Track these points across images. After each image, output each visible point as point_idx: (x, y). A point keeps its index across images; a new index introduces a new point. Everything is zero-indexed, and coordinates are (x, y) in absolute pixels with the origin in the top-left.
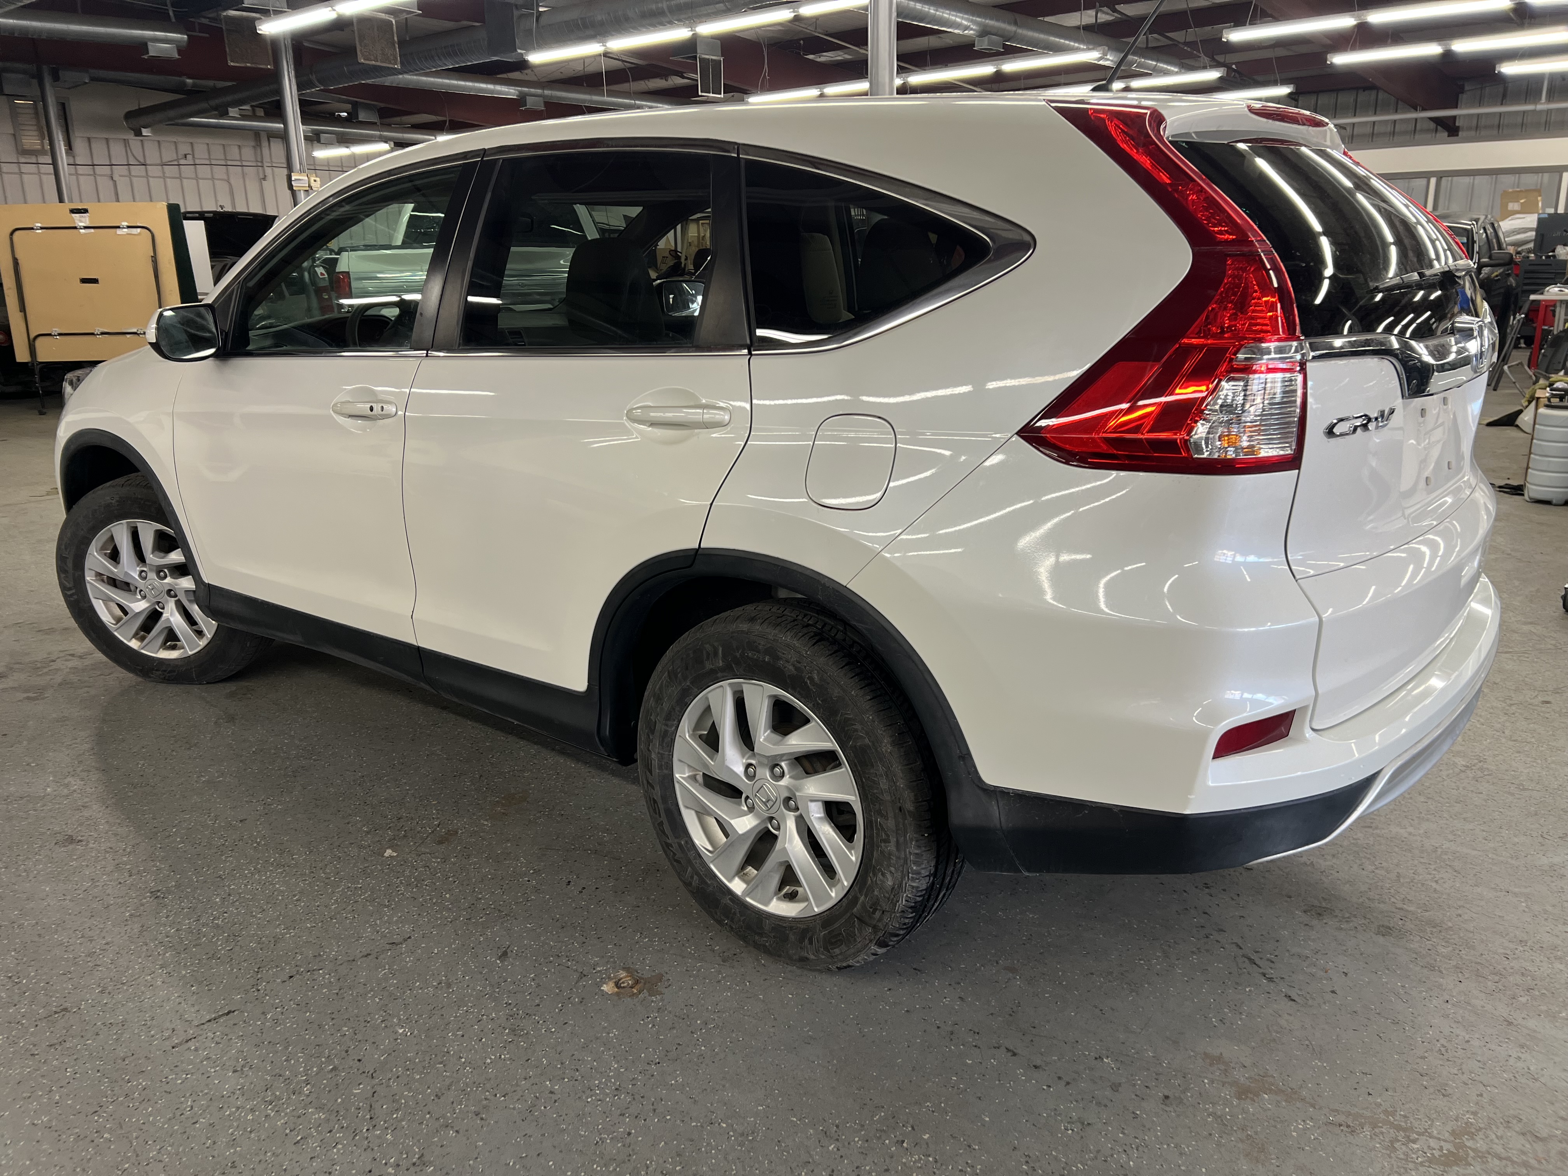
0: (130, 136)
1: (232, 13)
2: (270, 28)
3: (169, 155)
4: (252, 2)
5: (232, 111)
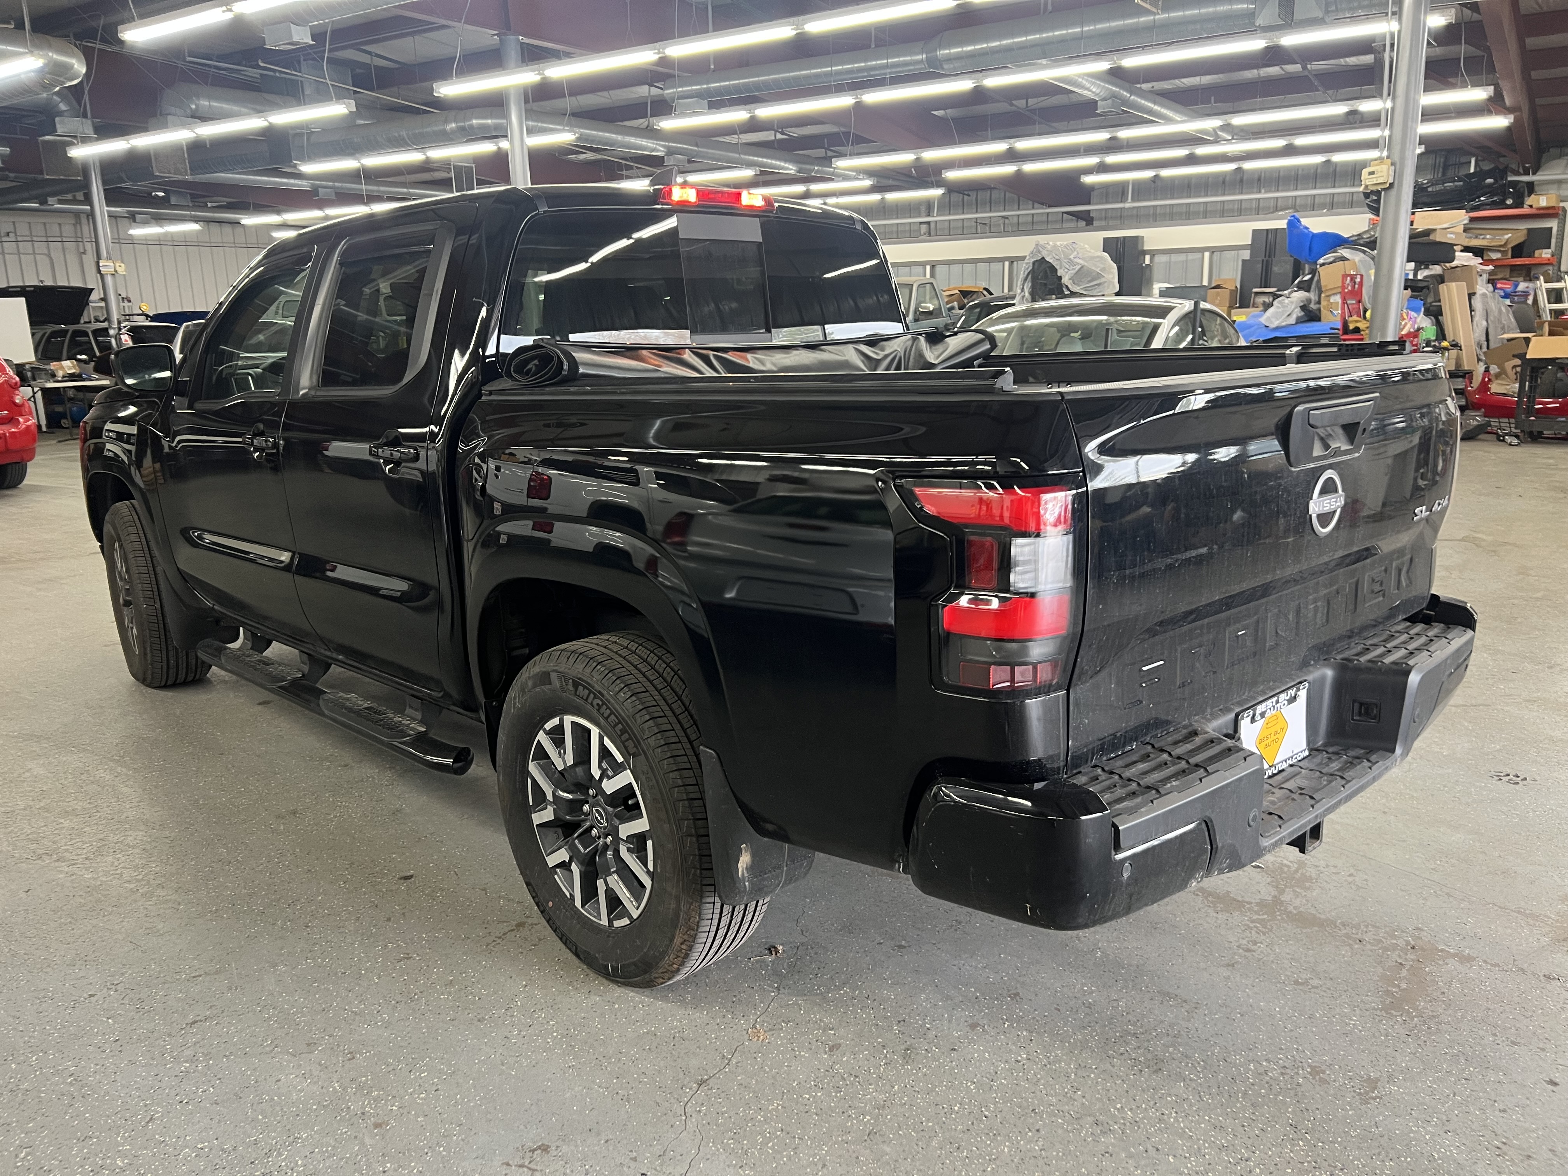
1: (48, 137)
2: (77, 153)
4: (62, 130)
5: (51, 200)
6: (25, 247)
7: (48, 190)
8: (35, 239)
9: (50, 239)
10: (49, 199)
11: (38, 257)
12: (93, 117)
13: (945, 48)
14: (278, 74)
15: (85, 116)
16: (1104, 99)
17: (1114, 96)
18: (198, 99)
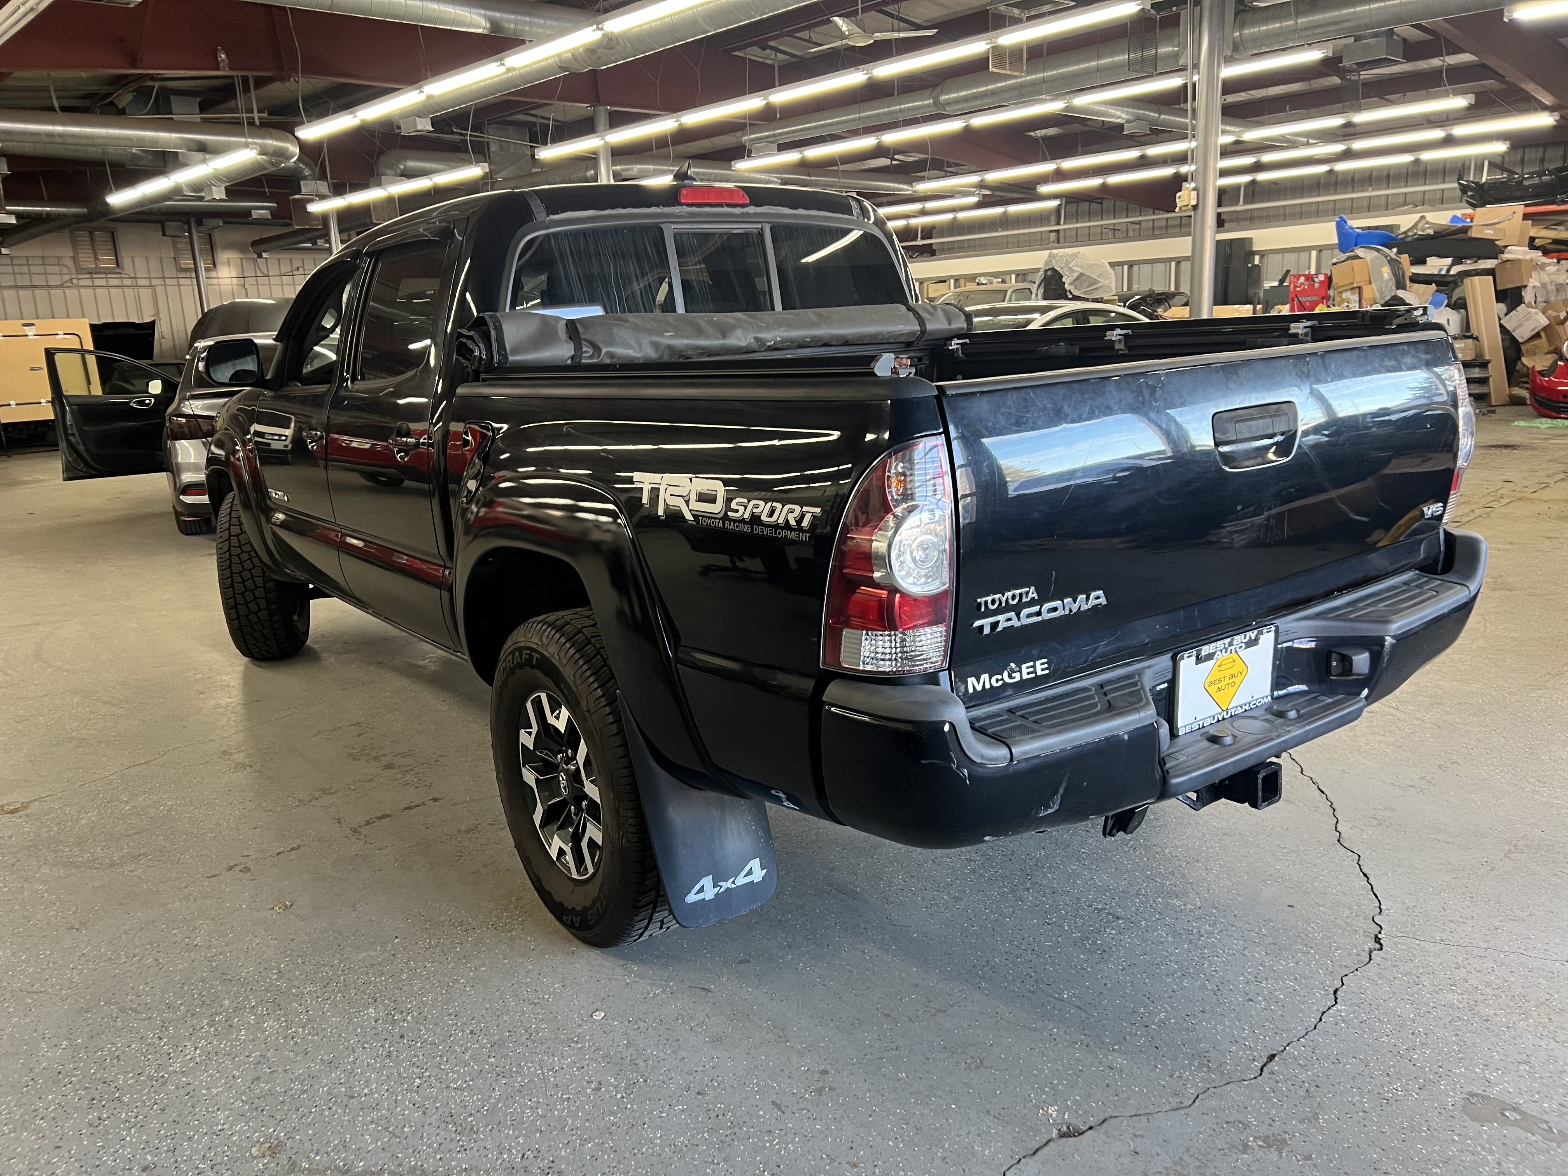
0: (255, 256)
1: (297, 197)
2: (315, 208)
3: (285, 268)
4: (305, 191)
13: (946, 94)
15: (324, 178)
16: (1128, 121)
17: (1139, 118)
18: (406, 161)
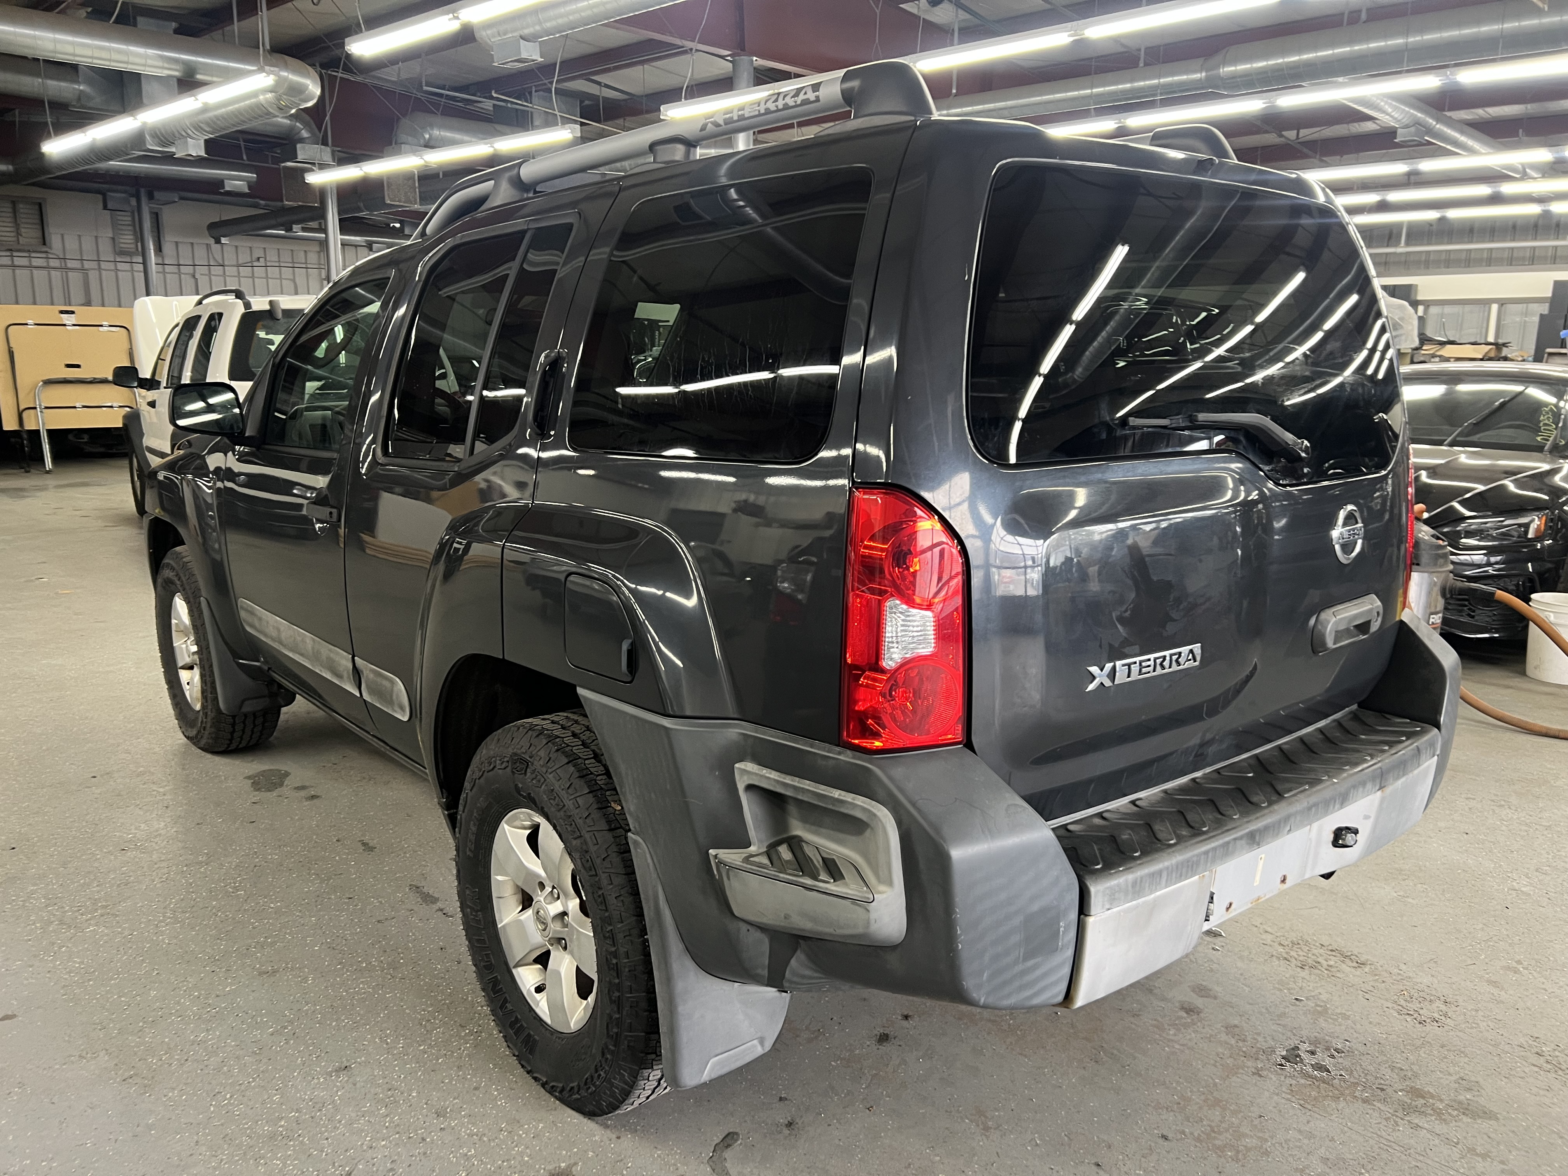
0: (212, 241)
1: (290, 164)
2: (315, 179)
3: (244, 257)
4: (303, 157)
5: (295, 227)
6: (273, 272)
7: (295, 217)
8: (282, 265)
9: (296, 265)
10: (294, 226)
11: (283, 281)
12: (333, 145)
13: (1230, 64)
14: (509, 105)
15: (325, 143)
16: (1407, 127)
17: (1418, 123)
18: (432, 129)
